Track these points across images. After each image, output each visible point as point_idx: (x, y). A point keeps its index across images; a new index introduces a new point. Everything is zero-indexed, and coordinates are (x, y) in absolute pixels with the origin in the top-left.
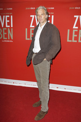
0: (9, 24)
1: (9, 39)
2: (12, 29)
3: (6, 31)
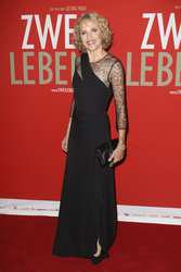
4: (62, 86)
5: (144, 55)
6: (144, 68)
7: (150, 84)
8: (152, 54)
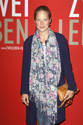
0: (20, 9)
1: (18, 42)
2: (26, 21)
3: (13, 26)
4: (9, 45)
5: (72, 22)
6: (72, 32)
7: (77, 43)
8: (77, 21)
